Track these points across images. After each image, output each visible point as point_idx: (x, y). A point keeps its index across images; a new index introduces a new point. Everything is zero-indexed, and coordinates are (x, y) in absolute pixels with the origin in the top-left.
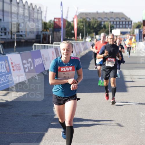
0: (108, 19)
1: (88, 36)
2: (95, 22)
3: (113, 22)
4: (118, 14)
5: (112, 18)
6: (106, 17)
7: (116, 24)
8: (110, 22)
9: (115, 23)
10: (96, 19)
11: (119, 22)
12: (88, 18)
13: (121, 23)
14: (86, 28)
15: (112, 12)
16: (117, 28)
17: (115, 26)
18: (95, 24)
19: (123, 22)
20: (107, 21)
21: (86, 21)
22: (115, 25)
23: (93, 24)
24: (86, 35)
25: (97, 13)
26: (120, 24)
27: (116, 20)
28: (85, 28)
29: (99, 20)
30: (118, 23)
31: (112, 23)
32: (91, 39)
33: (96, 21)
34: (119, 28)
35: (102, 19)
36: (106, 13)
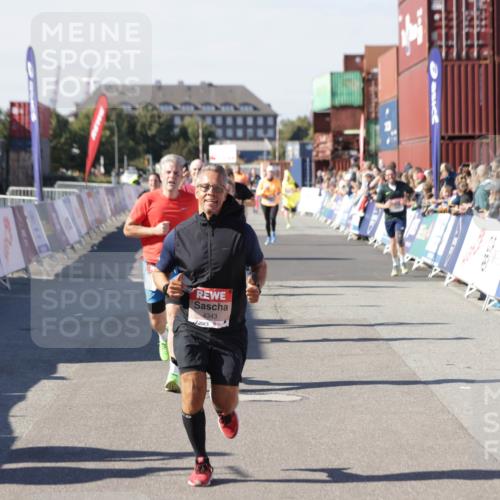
0: (196, 108)
1: (129, 165)
2: (152, 116)
3: (214, 118)
4: (231, 89)
5: (207, 104)
6: (187, 99)
7: (224, 126)
8: (203, 117)
9: (219, 121)
10: (154, 108)
11: (234, 118)
12: (126, 103)
13: (240, 121)
14: (120, 139)
15: (210, 85)
16: (225, 138)
17: (219, 132)
18: (150, 125)
19: (245, 118)
20: (191, 115)
21: (120, 115)
22: (219, 127)
23: (143, 125)
24: (121, 161)
25: (159, 87)
26: (235, 126)
27: (224, 110)
28: (116, 139)
29: (166, 110)
30: (229, 121)
31: (209, 121)
32: (140, 176)
33: (155, 112)
34: (235, 138)
35: (175, 108)
36: (189, 88)
